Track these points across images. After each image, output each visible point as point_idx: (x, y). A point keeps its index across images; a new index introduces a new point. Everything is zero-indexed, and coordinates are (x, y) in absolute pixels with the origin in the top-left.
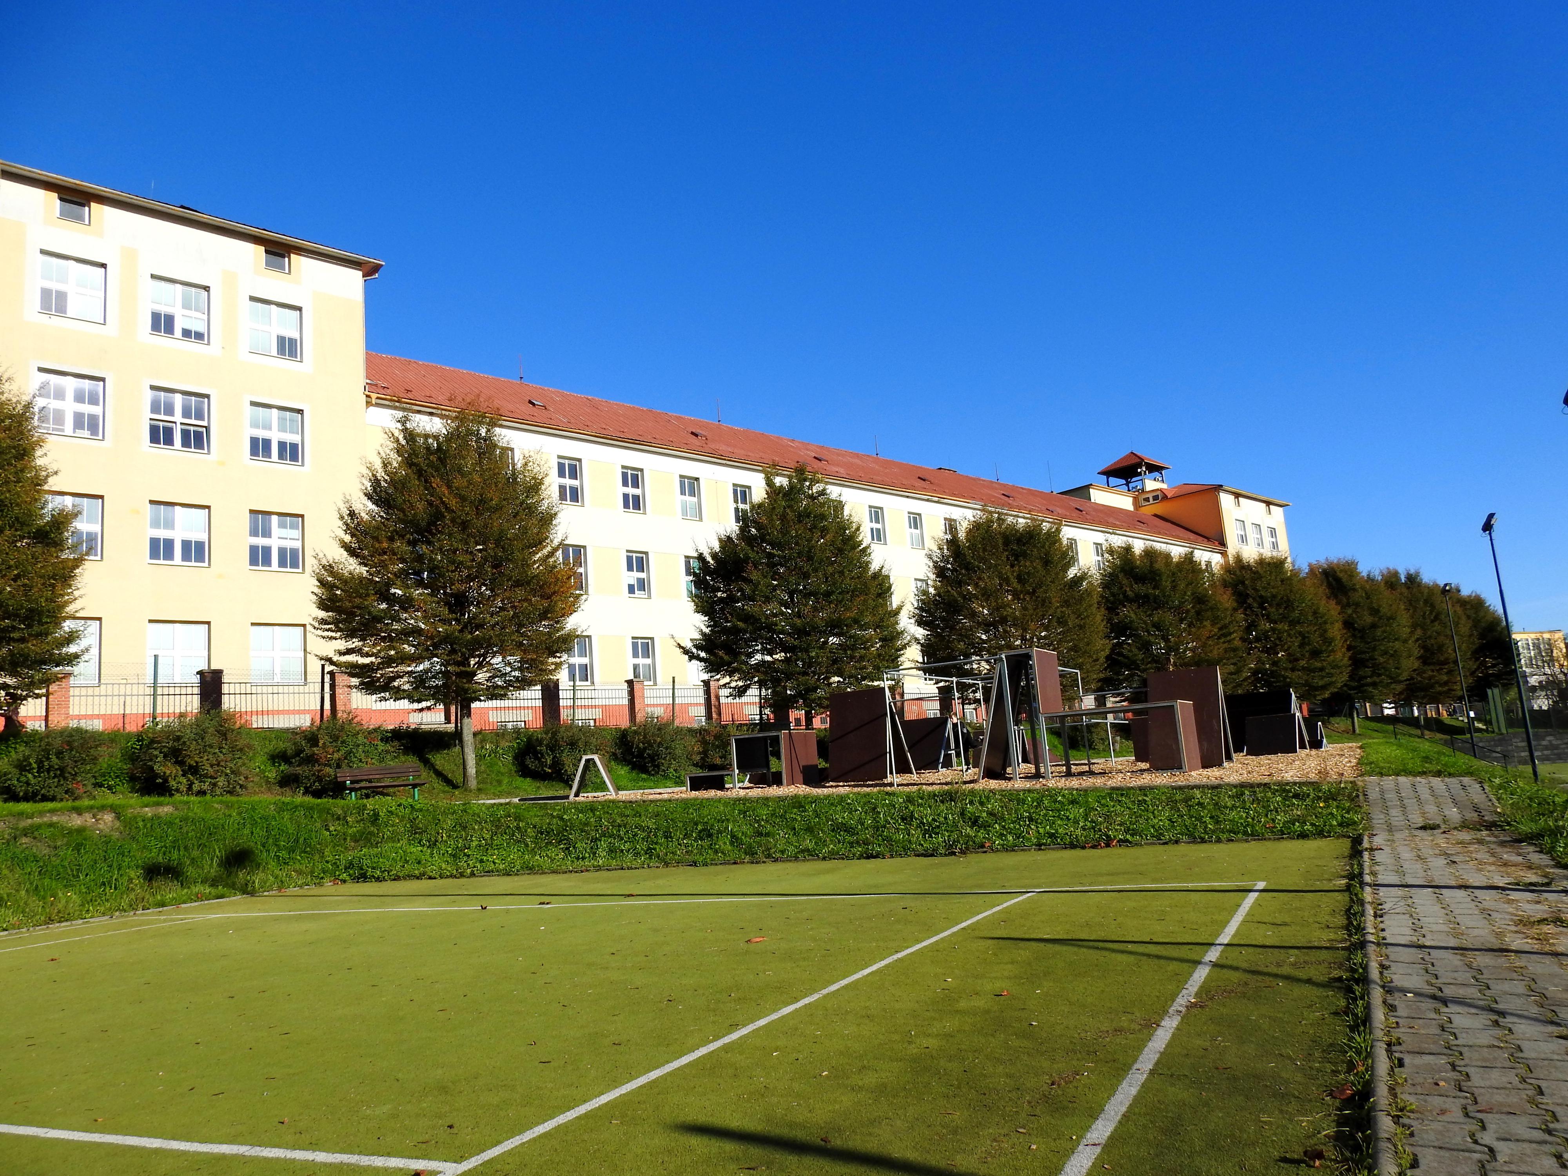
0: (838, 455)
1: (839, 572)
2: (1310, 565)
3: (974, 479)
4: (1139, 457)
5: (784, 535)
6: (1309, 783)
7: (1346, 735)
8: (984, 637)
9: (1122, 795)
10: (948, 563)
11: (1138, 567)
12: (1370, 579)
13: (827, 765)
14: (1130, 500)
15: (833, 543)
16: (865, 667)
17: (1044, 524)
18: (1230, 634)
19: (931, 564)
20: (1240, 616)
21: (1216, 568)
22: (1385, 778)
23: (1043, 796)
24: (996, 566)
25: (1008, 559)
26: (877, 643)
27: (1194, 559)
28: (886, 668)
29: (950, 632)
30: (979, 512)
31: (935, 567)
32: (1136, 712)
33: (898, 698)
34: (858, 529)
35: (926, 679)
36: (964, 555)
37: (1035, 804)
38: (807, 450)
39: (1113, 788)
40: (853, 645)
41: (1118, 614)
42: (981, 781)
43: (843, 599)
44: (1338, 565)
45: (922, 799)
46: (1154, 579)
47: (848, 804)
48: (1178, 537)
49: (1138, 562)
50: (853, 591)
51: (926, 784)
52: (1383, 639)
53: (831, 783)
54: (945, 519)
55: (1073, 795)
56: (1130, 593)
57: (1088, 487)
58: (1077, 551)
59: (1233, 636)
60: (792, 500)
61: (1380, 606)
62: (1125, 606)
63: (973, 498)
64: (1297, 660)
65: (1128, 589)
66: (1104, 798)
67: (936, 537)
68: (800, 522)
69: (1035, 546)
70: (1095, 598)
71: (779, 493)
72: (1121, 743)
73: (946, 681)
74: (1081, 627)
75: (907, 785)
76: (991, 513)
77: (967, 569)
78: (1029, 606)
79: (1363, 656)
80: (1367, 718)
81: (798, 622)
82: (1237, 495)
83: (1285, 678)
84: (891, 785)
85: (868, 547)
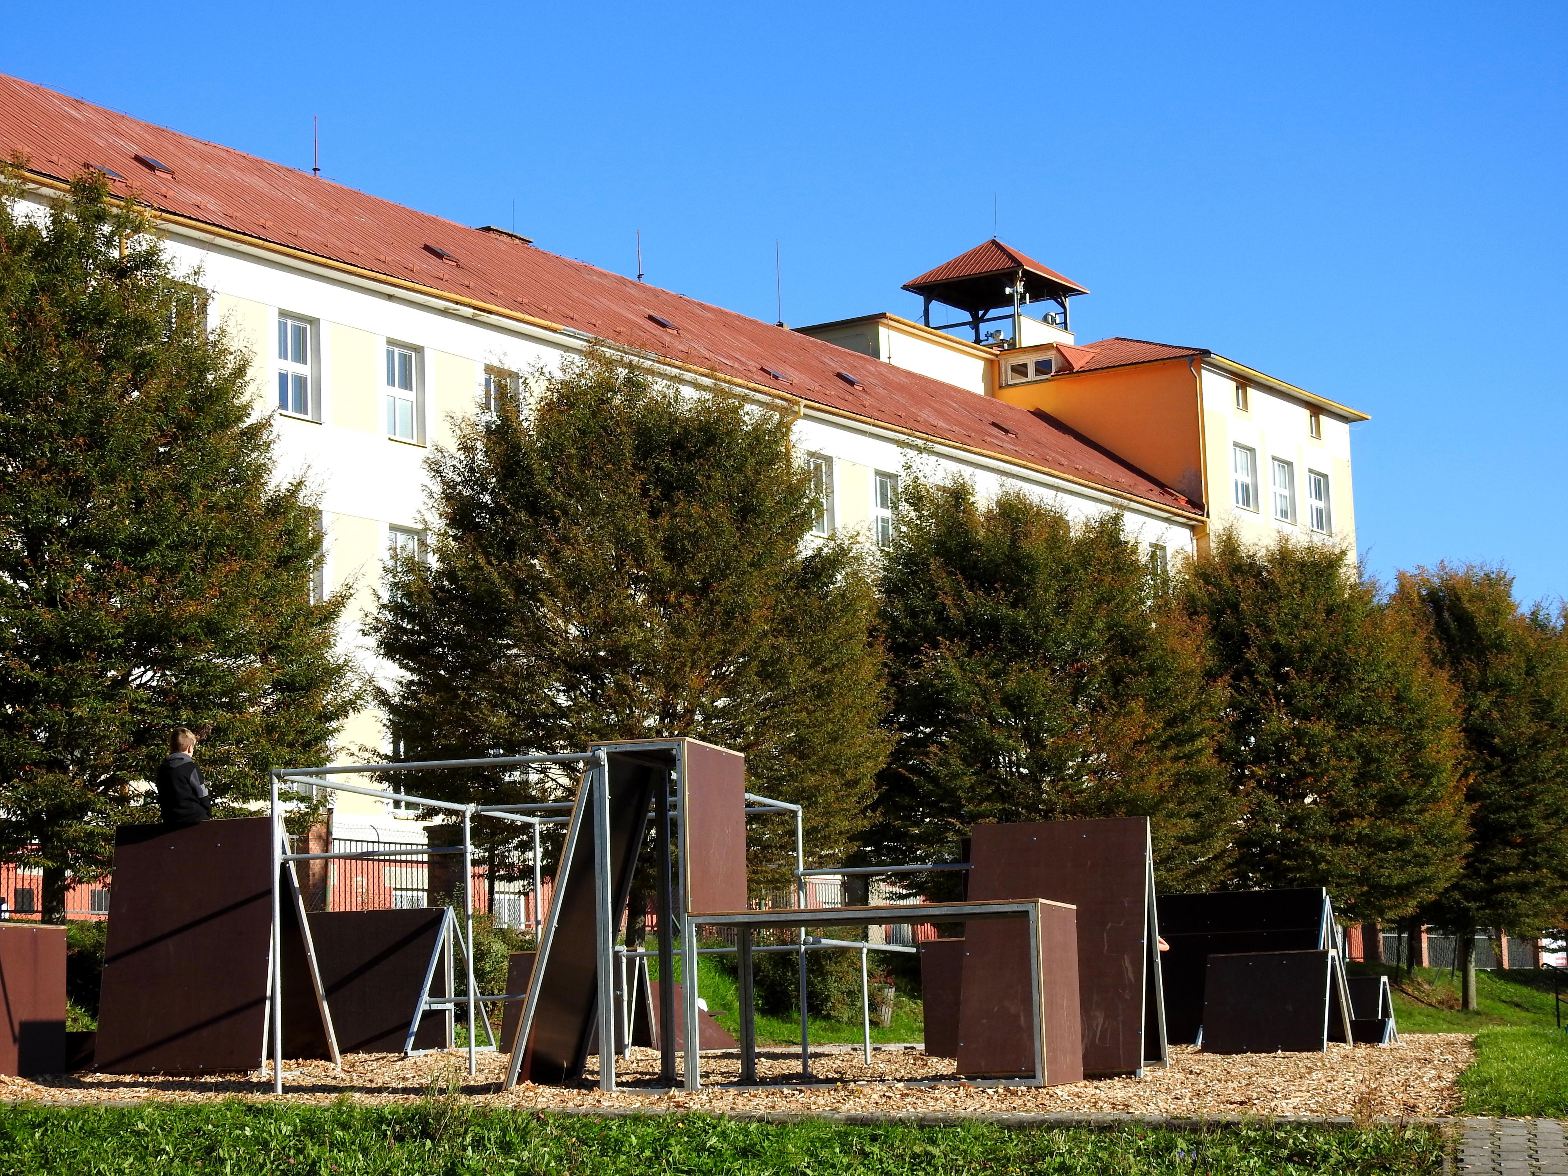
0: (205, 158)
1: (175, 488)
2: (1401, 578)
3: (576, 268)
4: (1011, 257)
5: (27, 367)
6: (1332, 1125)
7: (1446, 1011)
8: (562, 700)
9: (874, 1139)
10: (484, 489)
11: (978, 546)
12: (1537, 624)
13: (94, 1027)
14: (977, 367)
15: (164, 405)
16: (226, 759)
17: (748, 407)
18: (1193, 737)
19: (437, 488)
20: (1221, 691)
21: (1174, 566)
22: (1508, 1120)
23: (670, 1134)
24: (611, 508)
25: (645, 493)
26: (266, 694)
27: (1122, 538)
28: (287, 764)
29: (471, 678)
30: (577, 358)
31: (448, 498)
32: (942, 924)
33: (315, 848)
34: (240, 371)
35: (397, 804)
36: (529, 471)
37: (648, 1153)
38: (119, 134)
39: (852, 1121)
40: (200, 695)
41: (917, 665)
42: (514, 1087)
43: (180, 563)
44: (1467, 582)
45: (345, 1127)
46: (1016, 582)
47: (138, 1134)
48: (1088, 476)
49: (982, 532)
50: (211, 545)
51: (361, 1089)
52: (1552, 779)
53: (100, 1077)
54: (489, 369)
55: (747, 1133)
56: (953, 612)
57: (873, 321)
58: (831, 485)
59: (1198, 744)
60: (58, 270)
61: (1554, 695)
62: (935, 646)
63: (570, 319)
64: (1347, 816)
65: (948, 602)
66: (826, 1144)
67: (459, 415)
68: (75, 335)
69: (718, 465)
70: (865, 617)
71: (21, 248)
72: (898, 1005)
73: (449, 812)
74: (821, 692)
75: (313, 1089)
76: (610, 363)
77: (534, 510)
78: (689, 625)
79: (1503, 817)
80: (1500, 973)
81: (46, 616)
82: (1243, 382)
83: (1317, 859)
84: (268, 1087)
85: (265, 425)
